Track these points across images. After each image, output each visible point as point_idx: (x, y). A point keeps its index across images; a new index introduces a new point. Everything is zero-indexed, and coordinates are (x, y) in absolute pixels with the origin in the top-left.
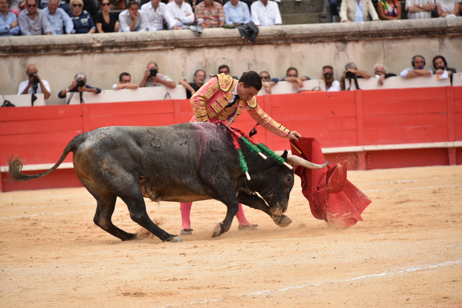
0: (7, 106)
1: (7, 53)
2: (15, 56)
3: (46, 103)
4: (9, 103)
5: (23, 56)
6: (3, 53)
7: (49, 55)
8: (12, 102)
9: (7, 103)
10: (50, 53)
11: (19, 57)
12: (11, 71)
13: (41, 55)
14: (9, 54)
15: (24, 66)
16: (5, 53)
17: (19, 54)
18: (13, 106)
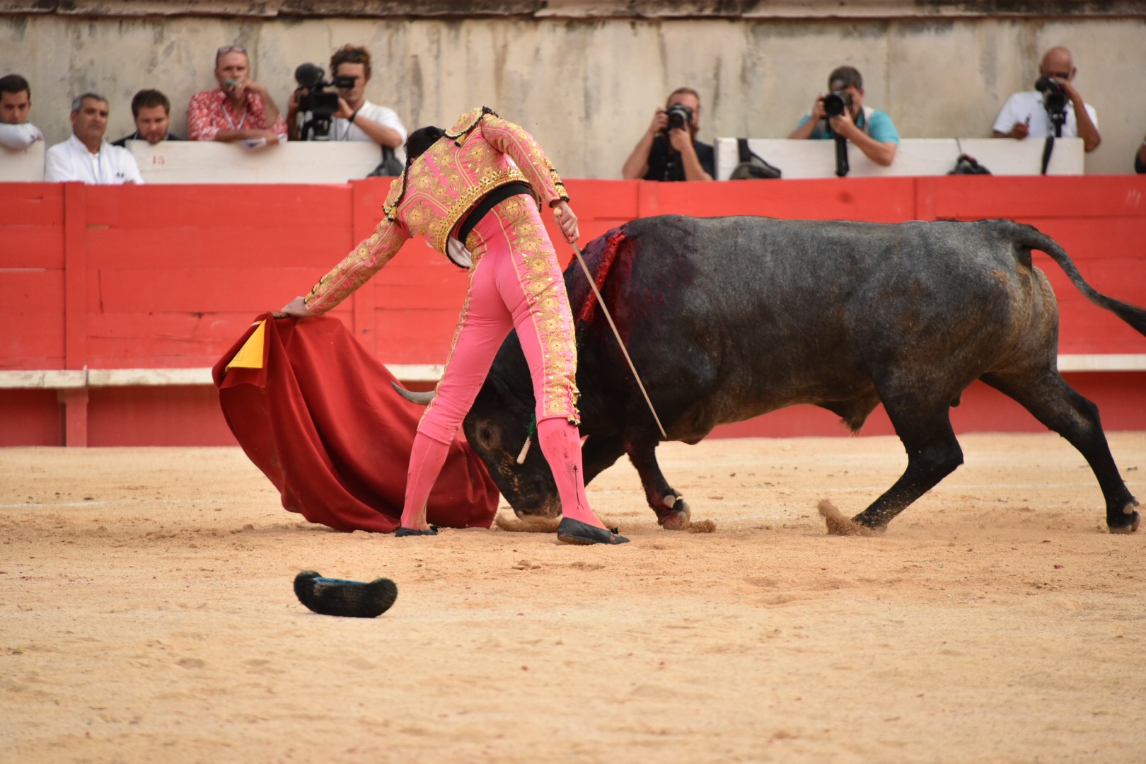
0: (967, 171)
1: (977, 11)
2: (1001, 19)
3: (1087, 164)
4: (973, 162)
5: (1027, 19)
6: (966, 10)
7: (1108, 18)
8: (981, 162)
9: (966, 163)
10: (1111, 13)
11: (1014, 20)
12: (989, 67)
13: (1082, 18)
14: (984, 14)
15: (1030, 50)
16: (972, 10)
17: (1016, 14)
18: (984, 171)
